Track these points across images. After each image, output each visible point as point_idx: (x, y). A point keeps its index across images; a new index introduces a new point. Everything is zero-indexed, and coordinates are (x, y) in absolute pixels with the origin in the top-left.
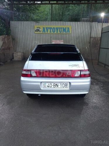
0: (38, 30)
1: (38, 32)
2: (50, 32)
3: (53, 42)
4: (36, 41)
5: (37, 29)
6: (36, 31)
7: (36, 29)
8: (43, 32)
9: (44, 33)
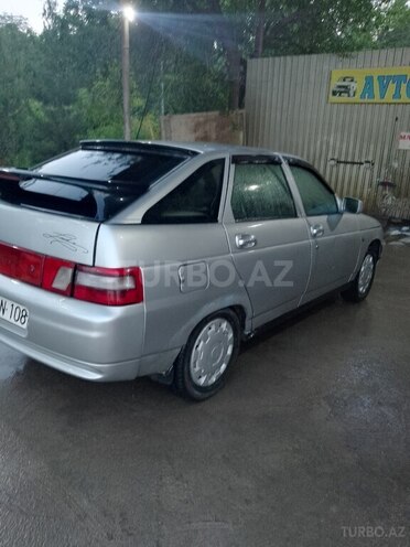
0: (344, 90)
1: (344, 98)
2: (397, 94)
3: (401, 141)
4: (329, 135)
5: (340, 87)
6: (334, 93)
7: (335, 83)
8: (363, 96)
9: (366, 100)
